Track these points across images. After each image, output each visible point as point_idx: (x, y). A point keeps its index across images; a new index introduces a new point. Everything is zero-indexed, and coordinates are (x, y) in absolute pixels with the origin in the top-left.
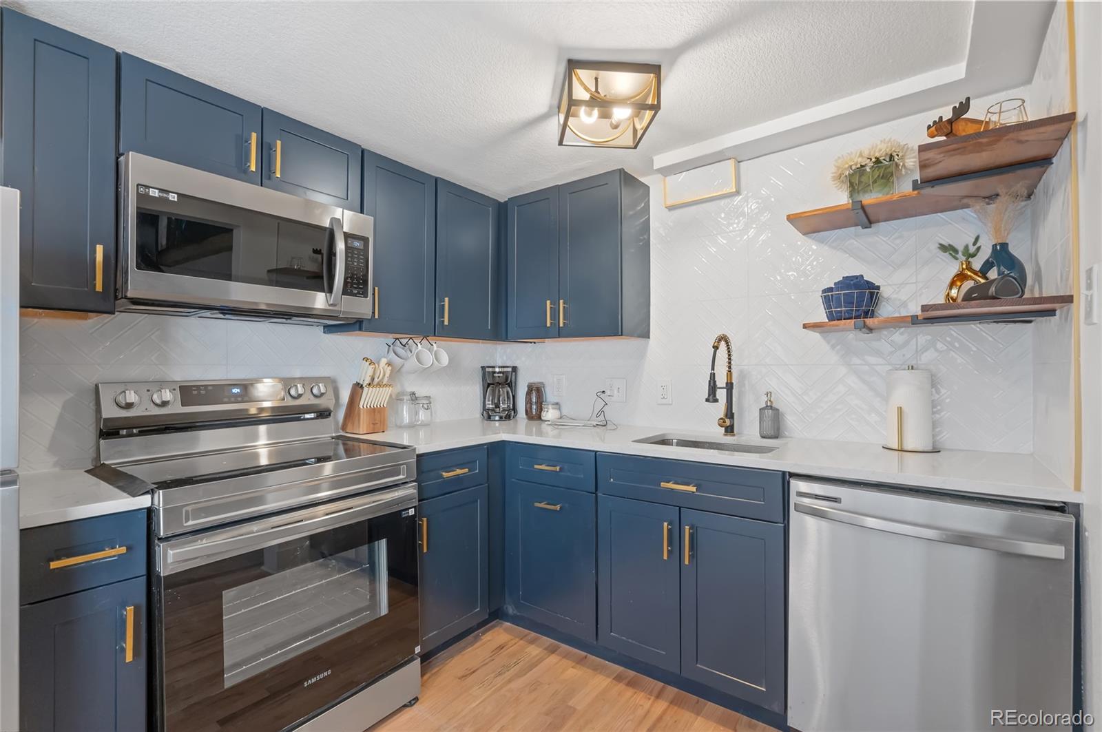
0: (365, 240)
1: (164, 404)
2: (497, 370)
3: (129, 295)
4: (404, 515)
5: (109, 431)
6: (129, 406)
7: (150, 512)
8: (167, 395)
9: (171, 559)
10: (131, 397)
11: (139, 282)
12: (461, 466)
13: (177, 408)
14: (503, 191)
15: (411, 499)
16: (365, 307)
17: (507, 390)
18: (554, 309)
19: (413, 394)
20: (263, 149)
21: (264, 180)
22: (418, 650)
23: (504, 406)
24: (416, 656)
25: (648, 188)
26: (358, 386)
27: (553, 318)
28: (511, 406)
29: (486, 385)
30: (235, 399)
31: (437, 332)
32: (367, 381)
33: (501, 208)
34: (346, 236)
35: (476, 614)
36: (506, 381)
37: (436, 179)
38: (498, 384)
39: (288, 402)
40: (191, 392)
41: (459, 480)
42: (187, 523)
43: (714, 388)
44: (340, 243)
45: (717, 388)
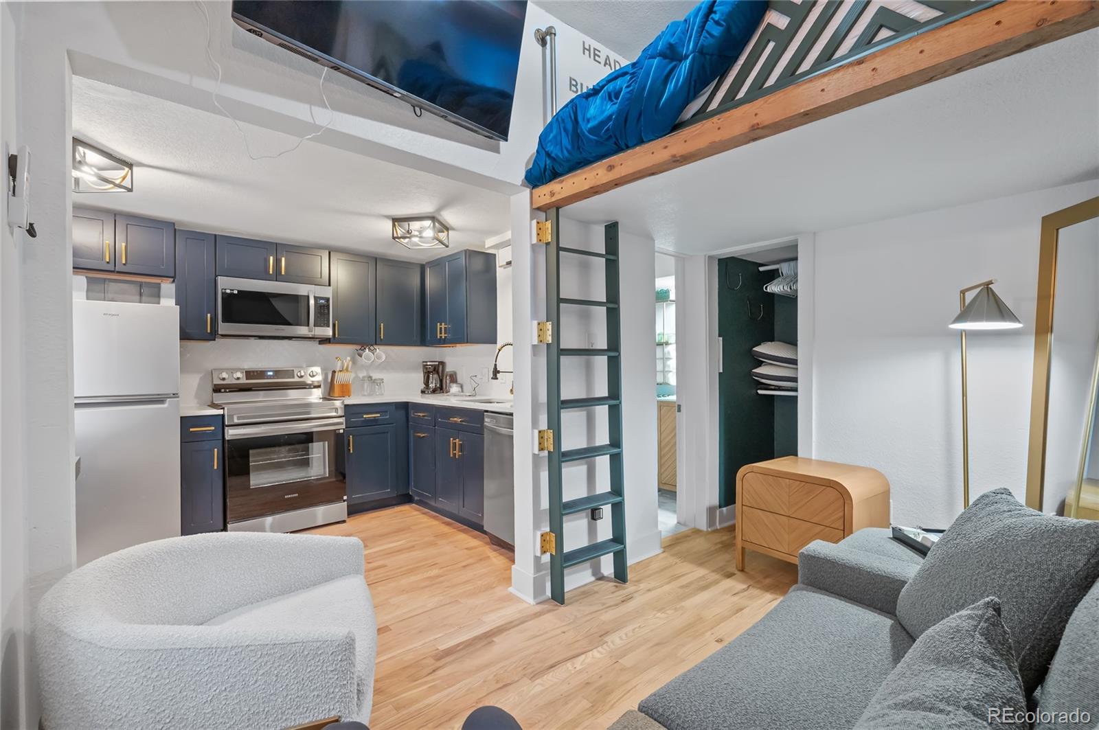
0: (327, 300)
1: (238, 379)
2: (428, 363)
3: (219, 333)
4: (337, 431)
5: (217, 389)
6: (224, 379)
7: (223, 416)
8: (239, 375)
9: (231, 433)
10: (224, 375)
11: (223, 328)
12: (378, 412)
13: (244, 381)
14: (423, 259)
15: (340, 424)
16: (328, 332)
17: (436, 376)
18: (441, 328)
19: (371, 377)
20: (278, 262)
21: (277, 276)
22: (345, 498)
23: (432, 386)
24: (344, 501)
25: (495, 255)
26: (334, 372)
27: (441, 333)
28: (438, 385)
29: (425, 373)
30: (270, 377)
31: (378, 342)
32: (338, 369)
33: (422, 268)
34: (316, 298)
35: (388, 492)
36: (434, 370)
37: (376, 259)
38: (429, 372)
39: (296, 379)
40: (249, 374)
41: (375, 421)
42: (236, 421)
43: (496, 372)
44: (312, 302)
45: (499, 372)
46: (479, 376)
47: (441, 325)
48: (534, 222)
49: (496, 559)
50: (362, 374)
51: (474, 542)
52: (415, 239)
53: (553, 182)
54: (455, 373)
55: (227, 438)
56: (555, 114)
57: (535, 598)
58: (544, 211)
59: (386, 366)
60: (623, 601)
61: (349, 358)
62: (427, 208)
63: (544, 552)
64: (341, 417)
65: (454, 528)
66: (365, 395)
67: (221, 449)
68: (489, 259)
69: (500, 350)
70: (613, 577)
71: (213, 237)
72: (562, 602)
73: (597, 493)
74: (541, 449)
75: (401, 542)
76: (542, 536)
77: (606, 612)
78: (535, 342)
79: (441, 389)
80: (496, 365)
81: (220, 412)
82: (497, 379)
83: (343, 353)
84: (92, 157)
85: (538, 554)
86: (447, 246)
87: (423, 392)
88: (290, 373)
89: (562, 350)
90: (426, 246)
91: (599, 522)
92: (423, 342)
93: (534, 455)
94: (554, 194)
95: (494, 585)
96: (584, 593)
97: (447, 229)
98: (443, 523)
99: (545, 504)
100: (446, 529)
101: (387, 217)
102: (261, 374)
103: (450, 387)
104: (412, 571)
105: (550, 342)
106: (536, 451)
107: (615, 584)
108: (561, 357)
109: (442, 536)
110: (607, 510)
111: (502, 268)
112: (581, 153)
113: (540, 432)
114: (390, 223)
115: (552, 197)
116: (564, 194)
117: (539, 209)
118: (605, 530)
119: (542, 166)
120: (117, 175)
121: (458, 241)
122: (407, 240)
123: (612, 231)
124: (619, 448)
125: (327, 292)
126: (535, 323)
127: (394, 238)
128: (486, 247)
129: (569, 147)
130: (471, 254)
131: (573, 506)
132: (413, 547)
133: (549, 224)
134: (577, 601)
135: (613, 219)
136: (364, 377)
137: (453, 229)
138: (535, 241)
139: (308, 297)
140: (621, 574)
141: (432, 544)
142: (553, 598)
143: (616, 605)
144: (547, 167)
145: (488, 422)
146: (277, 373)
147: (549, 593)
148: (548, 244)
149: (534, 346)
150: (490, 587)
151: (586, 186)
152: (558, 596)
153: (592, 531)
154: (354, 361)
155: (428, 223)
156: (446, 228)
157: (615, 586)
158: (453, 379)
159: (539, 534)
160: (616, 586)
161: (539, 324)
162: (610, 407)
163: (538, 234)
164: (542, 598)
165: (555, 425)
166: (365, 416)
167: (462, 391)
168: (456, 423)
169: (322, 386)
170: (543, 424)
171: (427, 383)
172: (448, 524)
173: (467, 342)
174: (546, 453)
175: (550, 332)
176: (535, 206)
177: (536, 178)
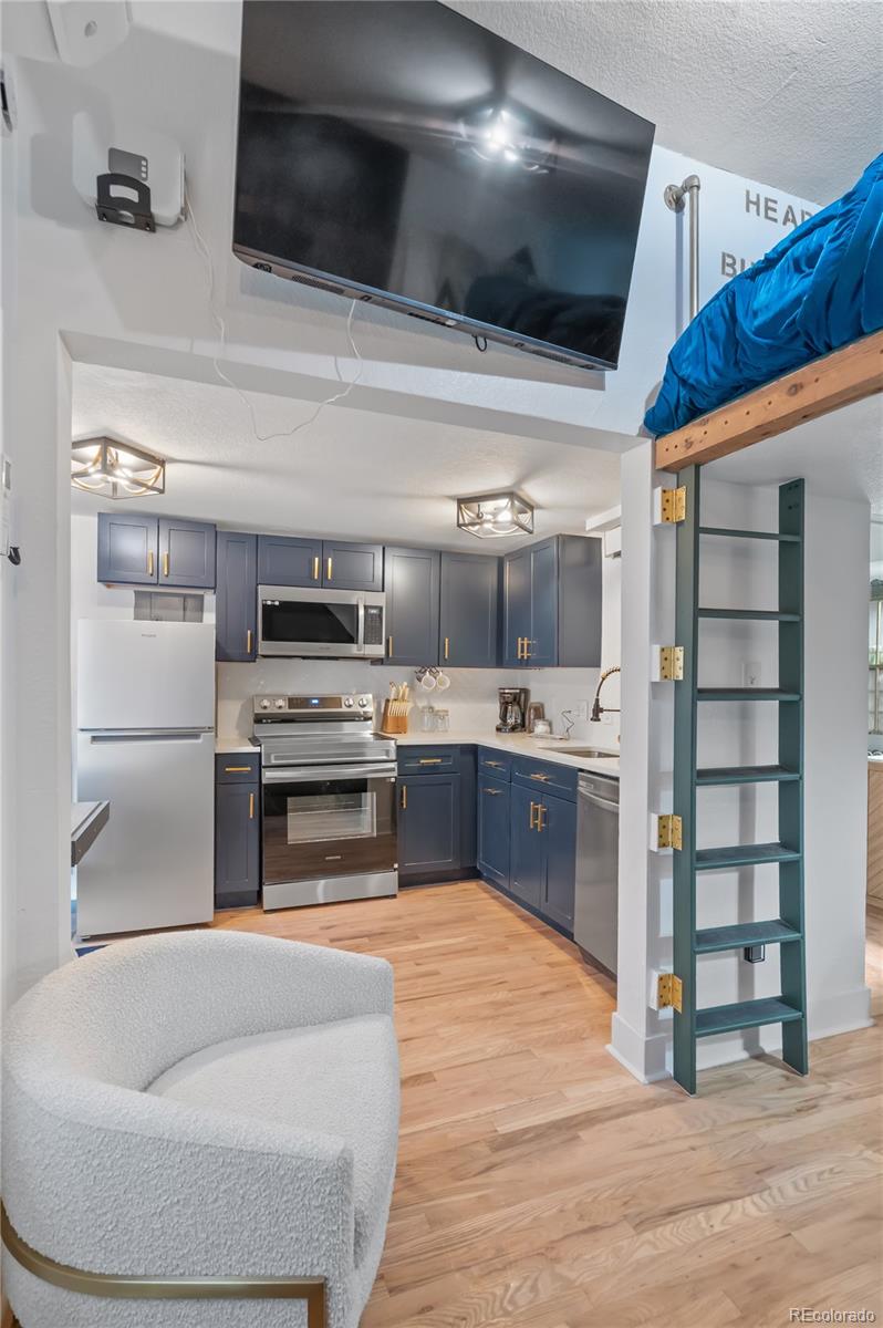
0: (381, 609)
1: (280, 707)
2: (507, 691)
3: (260, 654)
4: (388, 780)
5: (259, 720)
6: (265, 708)
7: (260, 754)
8: (281, 702)
9: (269, 776)
10: (266, 703)
11: (264, 647)
12: (437, 757)
13: (286, 710)
14: (501, 549)
15: (390, 771)
16: (378, 650)
17: (516, 708)
18: (523, 645)
19: (432, 708)
20: (323, 564)
21: (323, 583)
22: (396, 866)
23: (511, 721)
24: (395, 870)
25: (600, 540)
26: (388, 701)
27: (522, 652)
28: (519, 721)
29: (502, 704)
30: (315, 706)
31: (440, 662)
32: (392, 697)
33: (501, 562)
34: (366, 607)
35: (448, 863)
36: (515, 700)
37: (440, 553)
38: (507, 703)
39: (344, 709)
40: (293, 702)
41: (435, 767)
42: (274, 762)
43: (597, 710)
44: (361, 612)
45: (602, 710)
46: (574, 713)
47: (523, 640)
48: (659, 490)
49: (592, 991)
50: (422, 704)
51: (561, 956)
52: (487, 526)
53: (690, 424)
54: (542, 705)
55: (264, 782)
56: (695, 315)
57: (647, 1072)
58: (673, 473)
59: (452, 693)
60: (799, 1111)
61: (405, 684)
62: (503, 481)
63: (663, 1004)
64: (392, 761)
65: (534, 928)
66: (423, 731)
67: (257, 794)
68: (592, 546)
69: (604, 679)
70: (781, 1058)
71: (255, 538)
72: (692, 1090)
73: (756, 921)
74: (662, 845)
75: (460, 940)
76: (661, 979)
77: (768, 1125)
78: (657, 678)
79: (522, 726)
80: (597, 700)
81: (257, 749)
82: (599, 720)
83: (398, 679)
84: (126, 458)
85: (654, 1006)
86: (531, 532)
87: (498, 729)
88: (336, 702)
89: (701, 691)
90: (501, 533)
91: (757, 966)
92: (500, 662)
93: (650, 853)
94: (691, 443)
95: (584, 1036)
96: (730, 1080)
97: (532, 508)
98: (519, 917)
99: (667, 928)
100: (522, 927)
101: (451, 498)
102: (305, 702)
103: (534, 724)
104: (473, 987)
105: (681, 678)
106: (654, 848)
107: (785, 1072)
108: (699, 703)
109: (514, 937)
110: (772, 952)
111: (610, 559)
112: (740, 371)
113: (660, 818)
114: (454, 506)
115: (688, 448)
116: (711, 442)
117: (666, 469)
118: (767, 981)
119: (673, 401)
120: (149, 476)
121: (545, 523)
122: (477, 527)
123: (792, 495)
124: (798, 852)
125: (379, 599)
126: (657, 648)
127: (459, 525)
128: (587, 529)
129: (719, 364)
130: (565, 540)
131: (714, 940)
132: (476, 949)
133: (682, 492)
134: (717, 1091)
135: (792, 475)
136: (424, 708)
137: (540, 507)
138: (658, 520)
139: (357, 606)
140: (795, 1056)
141: (502, 949)
142: (678, 1077)
143: (787, 1115)
144: (682, 402)
145: (583, 787)
146: (324, 701)
147: (670, 1068)
148: (679, 524)
149: (654, 685)
150: (578, 1037)
151: (749, 425)
152: (686, 1077)
153: (745, 980)
154: (412, 687)
155: (504, 502)
156: (529, 506)
157: (783, 1076)
158: (540, 713)
159: (655, 976)
160: (787, 1078)
161: (663, 650)
162: (783, 785)
163: (664, 510)
164: (659, 1075)
165: (686, 809)
166: (422, 761)
167: (551, 732)
168: (538, 782)
169: (374, 718)
170: (667, 806)
171: (504, 717)
172: (525, 919)
173: (558, 665)
174: (670, 851)
175: (680, 663)
176: (659, 466)
177: (661, 421)
